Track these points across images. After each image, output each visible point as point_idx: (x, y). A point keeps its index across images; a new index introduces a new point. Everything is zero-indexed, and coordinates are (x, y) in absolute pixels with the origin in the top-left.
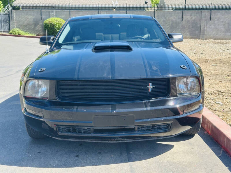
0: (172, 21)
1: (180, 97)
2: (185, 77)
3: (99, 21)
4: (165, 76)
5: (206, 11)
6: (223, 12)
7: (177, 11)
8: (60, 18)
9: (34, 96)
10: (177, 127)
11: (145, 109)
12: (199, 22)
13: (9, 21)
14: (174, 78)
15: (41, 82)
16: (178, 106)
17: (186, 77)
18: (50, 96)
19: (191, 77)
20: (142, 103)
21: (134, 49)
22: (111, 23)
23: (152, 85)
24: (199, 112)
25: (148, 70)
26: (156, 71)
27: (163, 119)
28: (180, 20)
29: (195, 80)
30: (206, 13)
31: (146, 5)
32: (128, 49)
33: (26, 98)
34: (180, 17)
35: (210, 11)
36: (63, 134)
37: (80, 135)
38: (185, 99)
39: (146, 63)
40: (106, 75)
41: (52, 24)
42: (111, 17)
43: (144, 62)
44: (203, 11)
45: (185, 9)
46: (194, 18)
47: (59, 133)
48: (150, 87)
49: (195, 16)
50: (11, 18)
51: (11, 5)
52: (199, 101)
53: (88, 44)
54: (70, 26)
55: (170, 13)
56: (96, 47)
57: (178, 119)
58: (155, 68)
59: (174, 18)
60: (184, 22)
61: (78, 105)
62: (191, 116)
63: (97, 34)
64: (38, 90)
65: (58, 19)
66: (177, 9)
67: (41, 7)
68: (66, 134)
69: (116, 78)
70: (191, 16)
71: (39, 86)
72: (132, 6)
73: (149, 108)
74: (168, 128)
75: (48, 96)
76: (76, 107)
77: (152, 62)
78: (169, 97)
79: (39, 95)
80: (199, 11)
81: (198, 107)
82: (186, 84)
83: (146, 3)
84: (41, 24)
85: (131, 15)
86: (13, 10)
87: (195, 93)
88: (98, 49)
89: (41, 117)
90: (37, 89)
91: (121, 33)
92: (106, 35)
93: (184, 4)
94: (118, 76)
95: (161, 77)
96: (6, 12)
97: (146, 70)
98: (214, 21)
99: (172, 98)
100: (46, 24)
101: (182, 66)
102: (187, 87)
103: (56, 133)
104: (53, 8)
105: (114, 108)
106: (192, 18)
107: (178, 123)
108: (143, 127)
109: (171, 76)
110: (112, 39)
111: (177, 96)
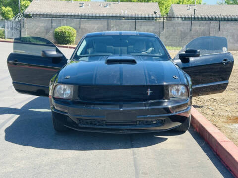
0: (181, 31)
1: (173, 100)
2: (176, 85)
3: (111, 37)
4: (160, 84)
5: (215, 22)
6: (232, 23)
7: (186, 22)
8: (70, 26)
9: (61, 97)
10: (169, 123)
11: (144, 108)
12: (207, 33)
13: (21, 28)
14: (167, 86)
15: (66, 86)
16: (170, 106)
17: (178, 85)
18: (73, 97)
19: (181, 85)
20: (143, 104)
21: (138, 62)
22: (121, 39)
23: (151, 90)
24: (187, 112)
25: (148, 79)
26: (154, 80)
27: (158, 115)
28: (189, 30)
29: (184, 87)
30: (215, 24)
31: (155, 15)
32: (133, 62)
33: (54, 98)
34: (189, 27)
35: (218, 22)
36: (83, 126)
37: (95, 127)
38: (176, 102)
39: (147, 74)
40: (116, 82)
41: (62, 32)
42: (120, 34)
43: (145, 73)
44: (211, 22)
45: (194, 19)
46: (203, 28)
47: (80, 125)
48: (149, 92)
49: (203, 26)
50: (22, 25)
51: (23, 13)
52: (187, 104)
53: (101, 57)
54: (86, 41)
55: (178, 23)
56: (108, 60)
57: (169, 117)
58: (153, 78)
59: (183, 28)
60: (192, 32)
61: (95, 104)
62: (181, 115)
63: (108, 46)
64: (64, 92)
65: (69, 27)
66: (186, 19)
67: (52, 15)
68: (84, 126)
69: (123, 85)
70: (200, 26)
71: (65, 90)
72: (141, 16)
73: (147, 108)
74: (162, 123)
75: (72, 97)
76: (93, 105)
77: (151, 73)
78: (164, 100)
79: (65, 97)
80: (208, 22)
81: (186, 108)
82: (178, 90)
83: (155, 13)
84: (51, 32)
85: (138, 32)
86: (24, 18)
87: (184, 97)
88: (110, 62)
89: (67, 113)
90: (62, 92)
91: (129, 46)
92: (116, 48)
93: (193, 14)
94: (125, 83)
95: (157, 84)
96: (17, 20)
97: (146, 79)
98: (223, 32)
99: (166, 100)
100: (57, 32)
101: (174, 76)
102: (178, 93)
103: (77, 125)
104: (64, 16)
105: (121, 107)
106: (200, 29)
107: (170, 120)
108: (143, 122)
109: (165, 83)
110: (121, 53)
111: (169, 99)
